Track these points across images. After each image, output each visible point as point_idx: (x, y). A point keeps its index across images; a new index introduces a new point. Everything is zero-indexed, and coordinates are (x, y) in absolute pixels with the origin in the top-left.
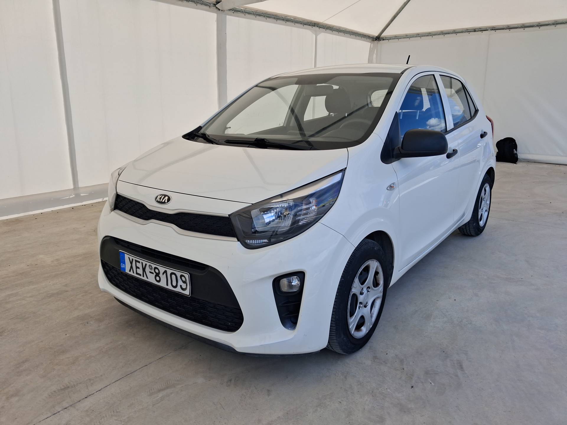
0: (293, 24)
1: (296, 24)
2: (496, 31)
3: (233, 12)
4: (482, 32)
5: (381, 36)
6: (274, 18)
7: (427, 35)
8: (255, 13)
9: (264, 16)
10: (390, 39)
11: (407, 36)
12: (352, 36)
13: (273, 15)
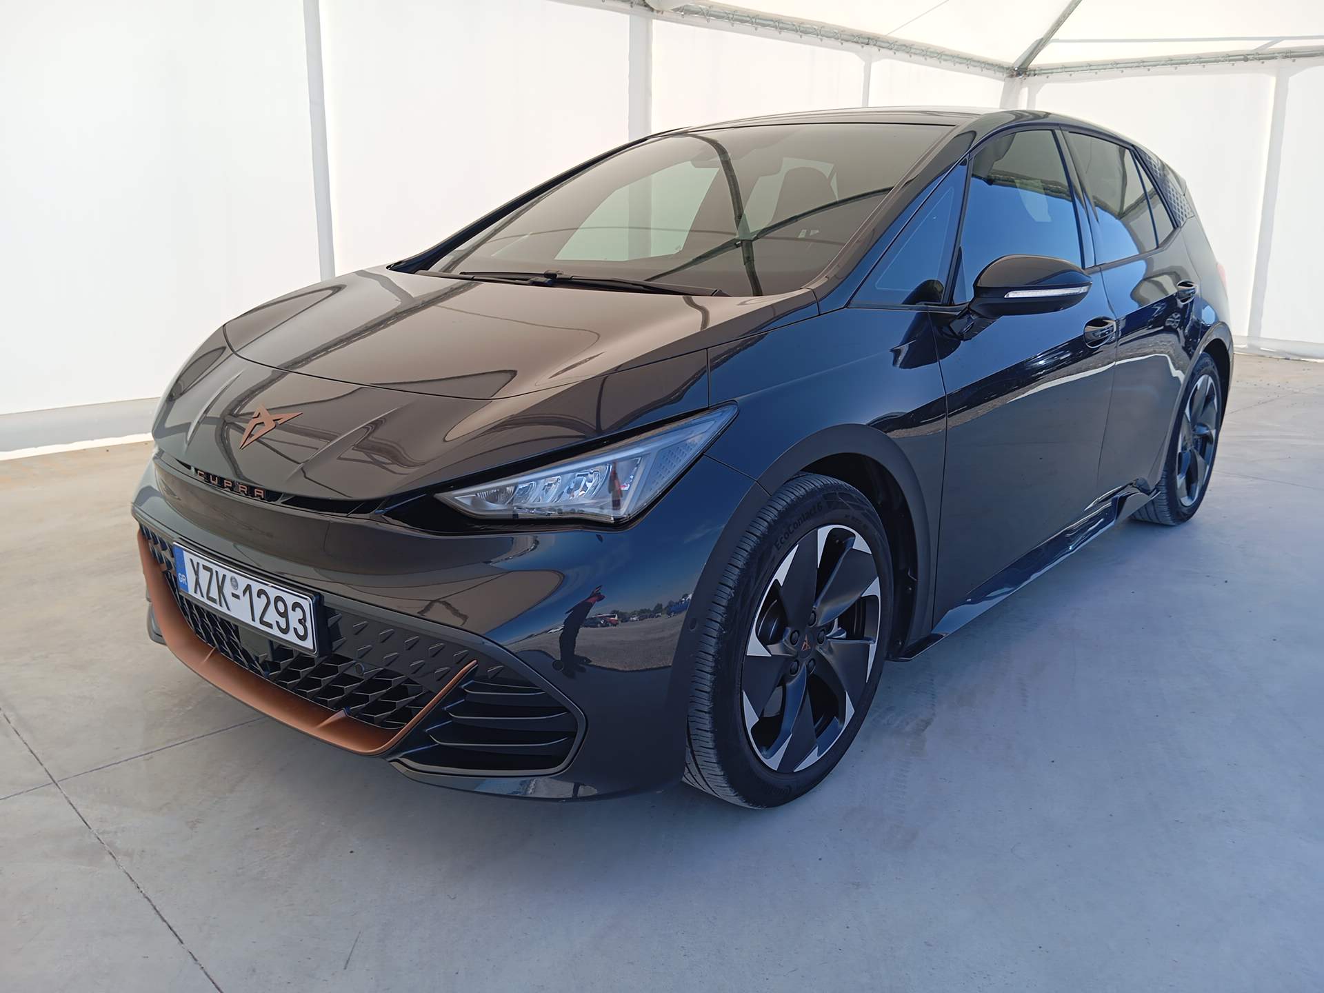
0: (817, 40)
1: (825, 40)
2: (1294, 61)
3: (682, 15)
4: (1263, 63)
5: (1030, 66)
6: (776, 27)
7: (1135, 65)
8: (731, 16)
9: (752, 23)
10: (1052, 73)
11: (1092, 68)
12: (957, 65)
13: (772, 20)
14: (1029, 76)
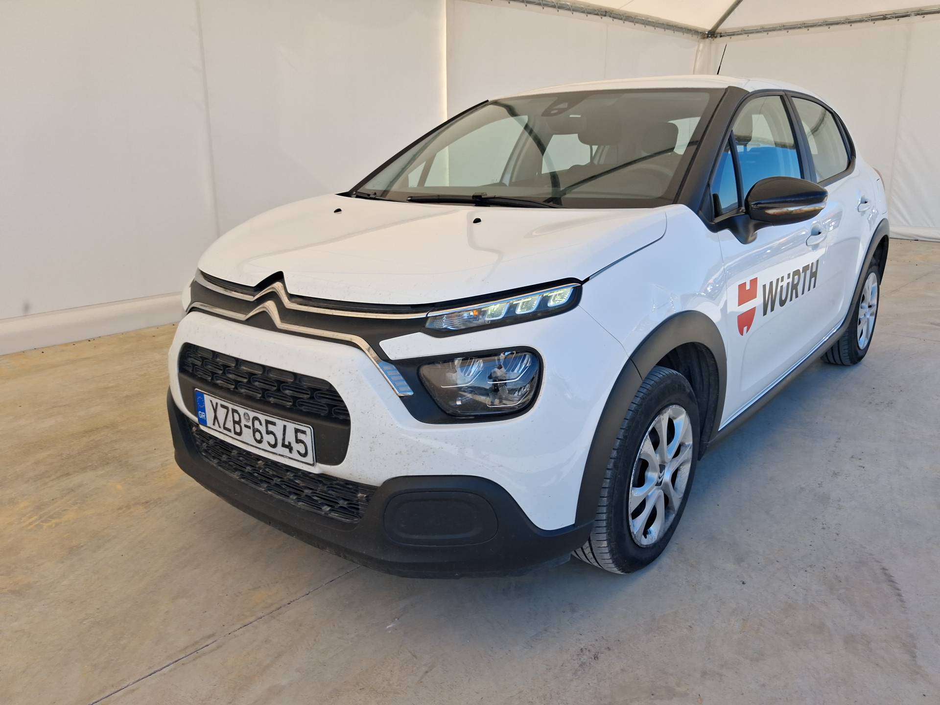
2: (924, 17)
4: (898, 20)
5: (717, 30)
7: (799, 26)
10: (734, 35)
11: (765, 30)
12: (666, 30)
14: (716, 37)
